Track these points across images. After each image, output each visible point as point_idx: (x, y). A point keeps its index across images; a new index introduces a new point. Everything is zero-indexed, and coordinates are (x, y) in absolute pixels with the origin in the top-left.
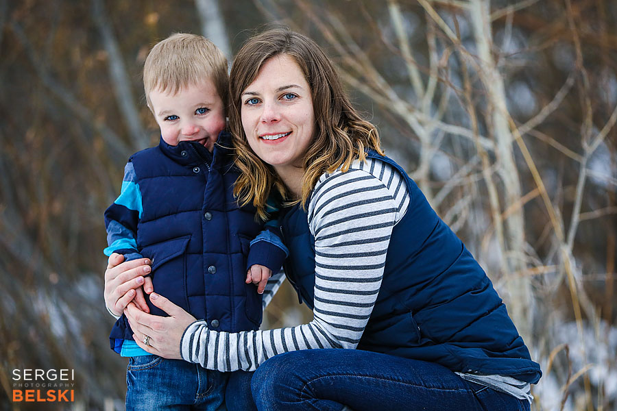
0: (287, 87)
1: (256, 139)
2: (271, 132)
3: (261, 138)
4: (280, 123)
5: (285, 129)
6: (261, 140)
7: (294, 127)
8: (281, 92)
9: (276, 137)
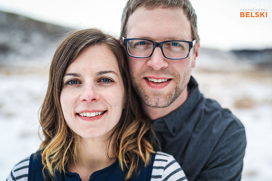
0: (106, 72)
1: (73, 115)
2: (90, 109)
3: (77, 114)
4: (99, 102)
5: (102, 108)
6: (78, 117)
7: (109, 108)
8: (100, 76)
9: (93, 114)
